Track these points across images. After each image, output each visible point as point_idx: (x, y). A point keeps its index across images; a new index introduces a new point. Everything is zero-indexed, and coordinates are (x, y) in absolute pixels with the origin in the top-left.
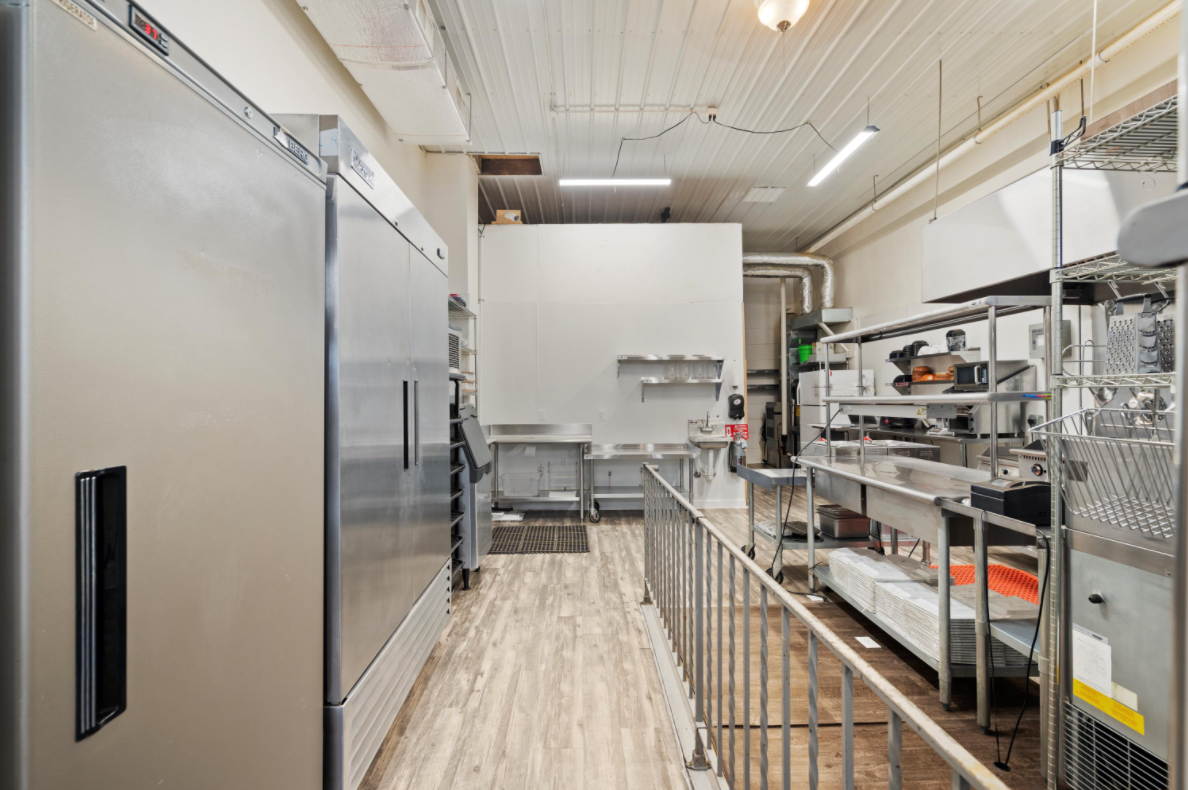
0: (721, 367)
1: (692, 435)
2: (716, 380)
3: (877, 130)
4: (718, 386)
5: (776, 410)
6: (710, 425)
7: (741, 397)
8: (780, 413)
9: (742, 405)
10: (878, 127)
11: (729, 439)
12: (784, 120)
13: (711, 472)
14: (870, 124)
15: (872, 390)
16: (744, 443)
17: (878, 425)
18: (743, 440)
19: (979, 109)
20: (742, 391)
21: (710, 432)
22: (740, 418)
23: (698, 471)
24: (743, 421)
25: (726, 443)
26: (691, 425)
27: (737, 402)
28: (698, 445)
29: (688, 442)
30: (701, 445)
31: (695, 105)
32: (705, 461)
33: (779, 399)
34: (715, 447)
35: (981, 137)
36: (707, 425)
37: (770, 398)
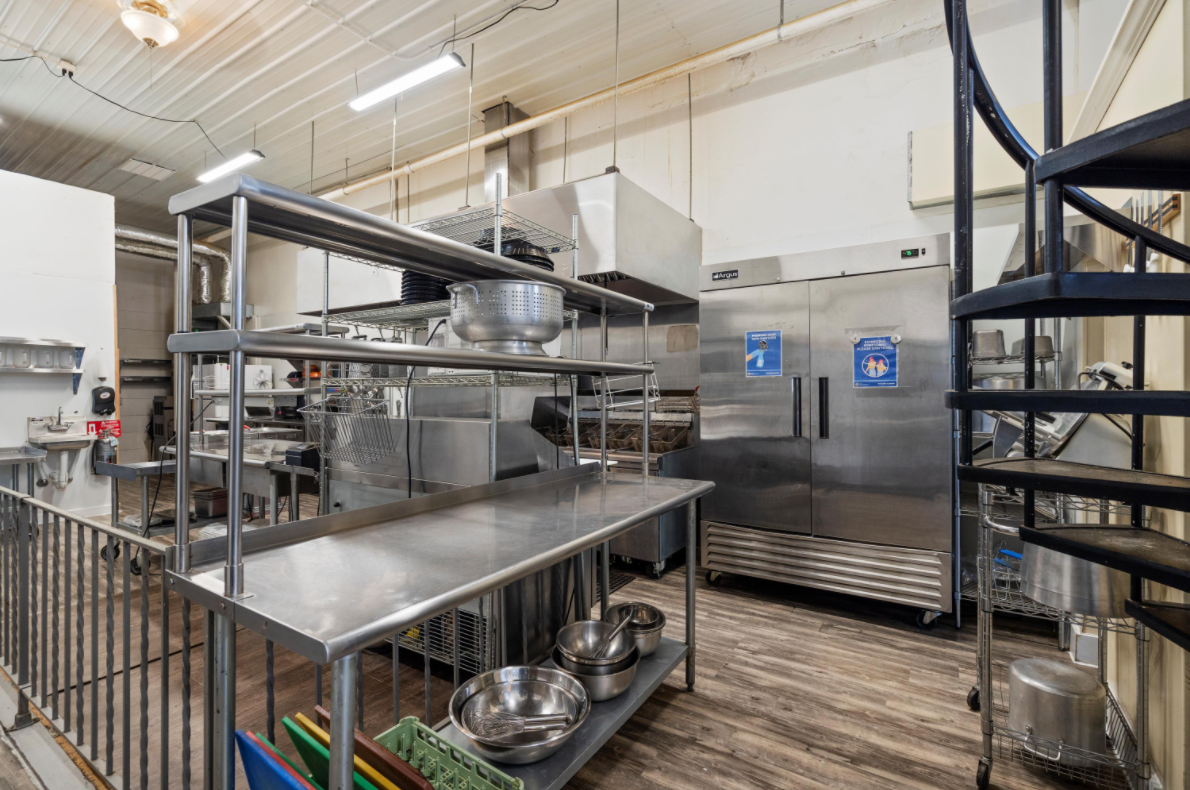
0: (81, 355)
1: (33, 435)
2: (75, 370)
3: (262, 155)
4: (77, 378)
5: (166, 404)
6: (62, 422)
7: (110, 391)
8: (172, 408)
9: (111, 400)
10: (263, 153)
11: (93, 436)
12: (166, 109)
13: (64, 476)
14: (257, 149)
15: (270, 384)
16: (114, 441)
17: (273, 417)
18: (112, 438)
19: (347, 168)
20: (112, 382)
21: (64, 431)
22: (109, 413)
23: (44, 478)
24: (113, 417)
25: (88, 442)
26: (32, 423)
27: (105, 395)
28: (44, 446)
29: (27, 445)
30: (48, 446)
31: (40, 49)
32: (56, 466)
33: (171, 393)
34: (73, 449)
35: (348, 189)
36: (59, 423)
37: (159, 392)
